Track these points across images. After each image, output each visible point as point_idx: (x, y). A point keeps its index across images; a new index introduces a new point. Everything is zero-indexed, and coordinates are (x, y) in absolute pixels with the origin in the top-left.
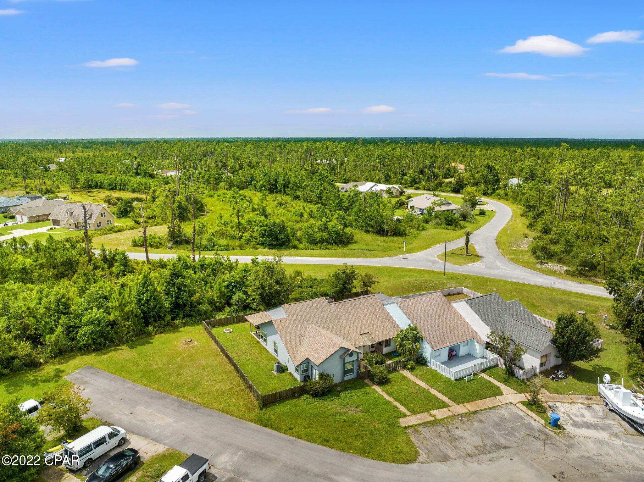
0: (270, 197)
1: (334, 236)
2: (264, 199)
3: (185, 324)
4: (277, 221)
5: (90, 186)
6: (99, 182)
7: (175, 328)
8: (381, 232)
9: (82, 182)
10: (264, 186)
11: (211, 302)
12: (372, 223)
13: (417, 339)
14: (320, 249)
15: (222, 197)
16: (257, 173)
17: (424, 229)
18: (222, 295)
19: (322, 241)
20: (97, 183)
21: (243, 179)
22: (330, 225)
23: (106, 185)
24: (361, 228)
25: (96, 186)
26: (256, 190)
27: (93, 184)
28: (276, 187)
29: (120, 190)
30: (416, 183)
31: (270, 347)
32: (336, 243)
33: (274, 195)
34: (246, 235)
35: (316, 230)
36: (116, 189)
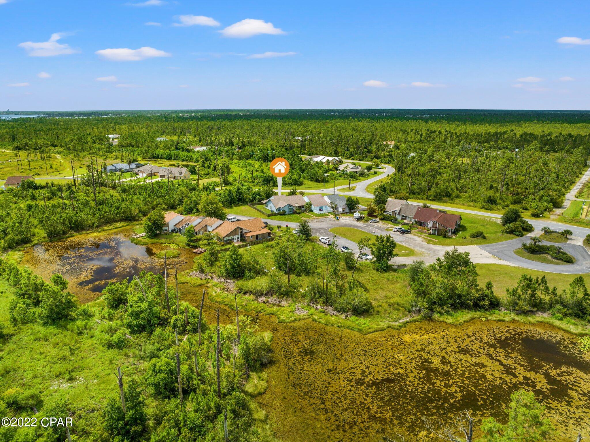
0: (264, 164)
1: (294, 181)
2: (261, 165)
3: (242, 205)
4: (270, 175)
5: (154, 157)
6: (160, 155)
7: (239, 206)
8: (317, 181)
9: (149, 155)
10: (261, 158)
11: (249, 199)
12: (313, 177)
13: (311, 205)
14: (288, 187)
15: (237, 164)
16: (256, 150)
17: (337, 180)
18: (253, 197)
19: (289, 184)
20: (159, 156)
21: (248, 153)
22: (293, 177)
23: (165, 157)
24: (308, 179)
25: (158, 157)
26: (256, 160)
27: (157, 156)
28: (268, 159)
29: (174, 160)
30: (353, 156)
31: (269, 208)
32: (295, 185)
33: (266, 163)
34: (256, 181)
35: (287, 179)
36: (171, 159)
